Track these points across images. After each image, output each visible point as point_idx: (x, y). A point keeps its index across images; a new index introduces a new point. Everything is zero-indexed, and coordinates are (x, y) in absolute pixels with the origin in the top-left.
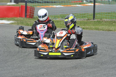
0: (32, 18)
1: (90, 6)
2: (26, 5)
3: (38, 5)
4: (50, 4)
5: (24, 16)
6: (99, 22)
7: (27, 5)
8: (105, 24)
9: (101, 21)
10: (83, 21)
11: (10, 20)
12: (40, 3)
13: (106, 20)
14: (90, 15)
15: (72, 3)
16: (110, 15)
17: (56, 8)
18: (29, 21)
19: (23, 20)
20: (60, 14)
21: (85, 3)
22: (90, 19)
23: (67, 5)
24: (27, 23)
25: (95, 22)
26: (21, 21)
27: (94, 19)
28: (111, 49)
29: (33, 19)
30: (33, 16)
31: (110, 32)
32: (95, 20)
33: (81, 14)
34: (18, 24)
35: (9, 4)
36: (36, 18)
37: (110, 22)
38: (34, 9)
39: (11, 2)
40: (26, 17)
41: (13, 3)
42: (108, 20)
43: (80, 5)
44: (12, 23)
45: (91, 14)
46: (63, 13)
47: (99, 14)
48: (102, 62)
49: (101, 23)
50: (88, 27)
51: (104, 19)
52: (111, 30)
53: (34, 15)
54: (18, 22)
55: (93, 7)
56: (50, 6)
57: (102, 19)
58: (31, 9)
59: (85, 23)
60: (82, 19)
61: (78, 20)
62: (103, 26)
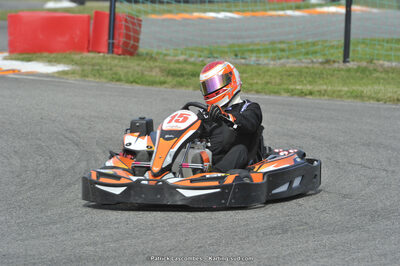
0: (131, 54)
1: (334, 14)
2: (112, 8)
3: (154, 12)
4: (194, 6)
5: (105, 49)
6: (363, 72)
7: (117, 10)
8: (384, 79)
9: (371, 68)
10: (307, 68)
11: (57, 61)
12: (161, 2)
13: (387, 64)
14: (332, 47)
15: (272, 6)
17: (216, 20)
18: (122, 67)
19: (100, 61)
20: (230, 41)
22: (334, 62)
23: (253, 11)
24: (116, 74)
25: (349, 70)
26: (93, 65)
27: (345, 61)
29: (135, 58)
30: (135, 48)
32: (351, 65)
33: (303, 42)
34: (85, 76)
36: (147, 54)
38: (140, 25)
40: (113, 52)
42: (394, 64)
43: (297, 13)
44: (64, 73)
45: (335, 43)
46: (239, 38)
47: (363, 43)
48: (376, 211)
49: (371, 74)
50: (325, 87)
51: (381, 62)
53: (141, 44)
54: (83, 70)
55: (343, 18)
56: (196, 14)
57: (375, 61)
58: (131, 26)
59: (316, 76)
60: (305, 61)
61: (291, 63)
62: (376, 87)
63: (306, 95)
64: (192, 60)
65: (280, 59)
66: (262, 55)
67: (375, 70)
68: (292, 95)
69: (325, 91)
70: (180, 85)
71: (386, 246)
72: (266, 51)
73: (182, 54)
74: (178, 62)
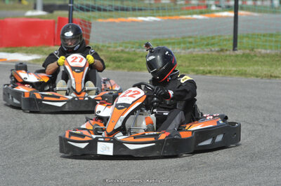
2: (71, 15)
3: (100, 17)
4: (128, 13)
6: (247, 57)
7: (74, 16)
8: (261, 62)
9: (252, 54)
10: (208, 55)
11: (32, 52)
12: (105, 10)
13: (263, 51)
14: (225, 40)
15: (182, 12)
16: (274, 39)
17: (144, 22)
20: (154, 37)
21: (213, 11)
22: (227, 50)
23: (170, 16)
25: (237, 56)
27: (234, 50)
28: (276, 121)
31: (273, 80)
32: (239, 52)
33: (205, 36)
35: (29, 13)
36: (95, 46)
37: (274, 56)
38: (90, 27)
39: (35, 8)
41: (40, 12)
42: (268, 51)
43: (200, 17)
44: (37, 60)
45: (227, 37)
46: (159, 34)
47: (247, 37)
48: (254, 154)
49: (252, 57)
50: (219, 68)
51: (259, 50)
52: (276, 77)
53: (91, 40)
55: (233, 20)
56: (130, 19)
57: (255, 50)
58: (83, 27)
59: (214, 60)
60: (206, 50)
61: (197, 51)
62: (256, 67)
63: (207, 73)
64: (127, 50)
65: (188, 49)
66: (176, 46)
67: (255, 56)
68: (197, 74)
69: (220, 70)
70: (118, 67)
71: (260, 178)
72: (179, 43)
73: (120, 46)
74: (117, 52)
